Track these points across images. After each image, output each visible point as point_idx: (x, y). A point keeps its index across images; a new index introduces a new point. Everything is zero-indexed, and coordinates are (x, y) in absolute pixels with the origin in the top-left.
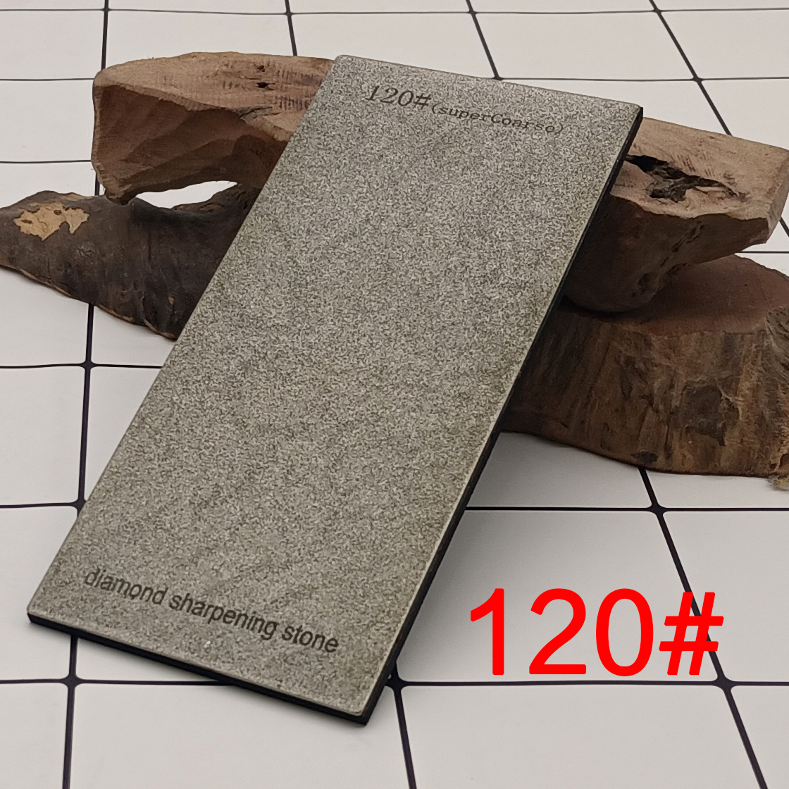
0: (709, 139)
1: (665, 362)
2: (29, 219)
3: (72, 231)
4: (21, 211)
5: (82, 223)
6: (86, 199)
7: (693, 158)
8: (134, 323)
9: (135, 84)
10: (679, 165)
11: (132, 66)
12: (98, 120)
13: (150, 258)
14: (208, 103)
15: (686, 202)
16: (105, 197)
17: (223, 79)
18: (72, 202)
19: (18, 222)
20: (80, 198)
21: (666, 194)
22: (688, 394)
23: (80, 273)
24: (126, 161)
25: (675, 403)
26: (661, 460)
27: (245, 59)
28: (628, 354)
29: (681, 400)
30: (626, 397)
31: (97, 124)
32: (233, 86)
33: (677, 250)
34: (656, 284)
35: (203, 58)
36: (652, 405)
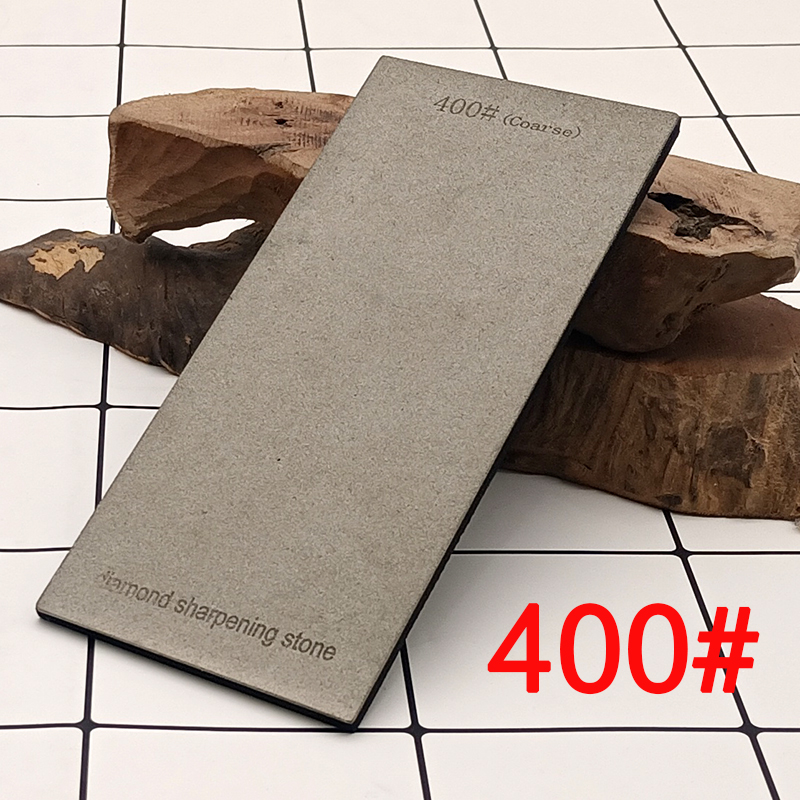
0: (735, 178)
1: (689, 402)
2: (43, 258)
3: (87, 270)
4: (35, 249)
5: (97, 262)
6: (101, 237)
7: (718, 196)
8: (150, 363)
9: (151, 120)
10: (705, 203)
11: (148, 102)
12: (114, 157)
13: (166, 297)
14: (226, 140)
15: (710, 241)
16: (121, 235)
17: (240, 116)
18: (87, 240)
19: (32, 261)
20: (95, 237)
21: (691, 233)
22: (713, 434)
23: (95, 312)
24: (143, 198)
25: (700, 445)
26: (686, 503)
27: (263, 95)
28: (653, 395)
29: (707, 441)
30: (650, 439)
31: (113, 161)
32: (251, 123)
33: (701, 289)
34: (681, 324)
35: (221, 94)
36: (676, 446)
